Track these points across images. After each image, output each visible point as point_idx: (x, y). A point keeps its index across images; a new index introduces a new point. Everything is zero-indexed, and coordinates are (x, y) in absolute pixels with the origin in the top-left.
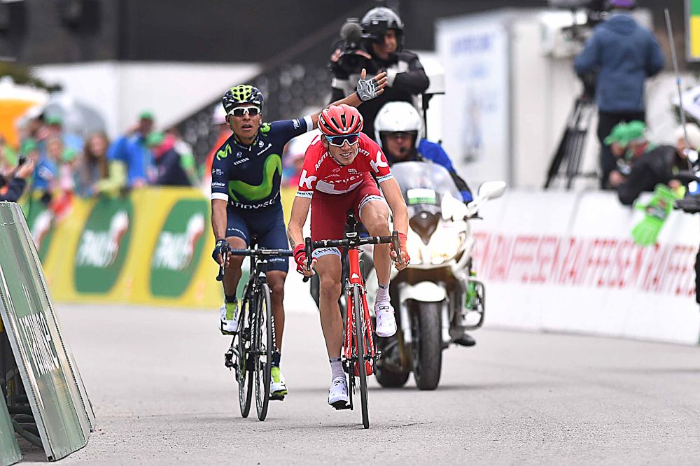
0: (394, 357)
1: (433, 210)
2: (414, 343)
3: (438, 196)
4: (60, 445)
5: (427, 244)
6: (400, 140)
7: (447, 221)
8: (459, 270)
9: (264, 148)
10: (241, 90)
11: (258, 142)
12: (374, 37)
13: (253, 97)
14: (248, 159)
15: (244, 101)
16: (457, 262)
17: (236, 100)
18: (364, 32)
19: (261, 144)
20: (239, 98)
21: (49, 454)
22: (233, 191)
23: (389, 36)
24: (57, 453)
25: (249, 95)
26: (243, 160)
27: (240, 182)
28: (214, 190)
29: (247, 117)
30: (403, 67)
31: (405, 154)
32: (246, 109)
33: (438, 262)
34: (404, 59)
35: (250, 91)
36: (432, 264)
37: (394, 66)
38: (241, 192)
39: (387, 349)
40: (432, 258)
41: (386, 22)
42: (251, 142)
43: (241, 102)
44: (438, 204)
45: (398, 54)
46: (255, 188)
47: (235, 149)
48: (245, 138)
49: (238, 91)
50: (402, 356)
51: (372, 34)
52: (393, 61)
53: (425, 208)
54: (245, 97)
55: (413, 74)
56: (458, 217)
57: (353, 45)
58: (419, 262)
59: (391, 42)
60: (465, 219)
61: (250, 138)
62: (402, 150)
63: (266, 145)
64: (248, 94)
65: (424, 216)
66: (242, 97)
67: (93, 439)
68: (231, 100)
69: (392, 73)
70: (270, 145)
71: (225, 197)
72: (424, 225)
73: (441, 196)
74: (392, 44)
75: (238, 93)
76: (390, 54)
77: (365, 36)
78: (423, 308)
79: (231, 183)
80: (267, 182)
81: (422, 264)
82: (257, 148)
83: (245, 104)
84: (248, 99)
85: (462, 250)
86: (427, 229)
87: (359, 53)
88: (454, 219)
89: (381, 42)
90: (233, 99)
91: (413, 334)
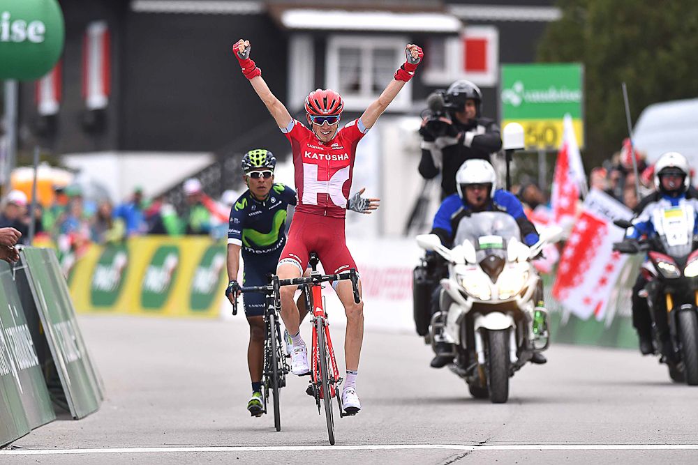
0: (475, 376)
1: (500, 253)
2: (486, 363)
3: (504, 241)
4: (81, 409)
5: (494, 283)
6: (476, 191)
7: (512, 262)
8: (523, 303)
9: (275, 204)
10: (258, 156)
11: (270, 199)
12: (456, 106)
13: (268, 163)
14: (260, 212)
15: (260, 166)
16: (522, 297)
17: (253, 165)
18: (446, 102)
19: (273, 200)
20: (255, 163)
21: (74, 415)
22: (246, 238)
23: (469, 105)
24: (79, 415)
25: (264, 161)
26: (257, 213)
27: (253, 231)
28: (231, 236)
29: (262, 179)
30: (481, 130)
31: (481, 202)
32: (261, 173)
33: (505, 297)
34: (482, 124)
35: (265, 157)
36: (499, 299)
37: (474, 130)
38: (253, 239)
39: (469, 369)
40: (499, 294)
41: (465, 94)
42: (264, 199)
43: (257, 166)
44: (505, 248)
45: (478, 120)
46: (264, 236)
47: (250, 202)
48: (260, 196)
49: (255, 156)
50: (480, 375)
51: (454, 103)
52: (472, 126)
53: (494, 252)
54: (261, 162)
55: (489, 136)
56: (523, 259)
57: (439, 113)
58: (489, 298)
59: (471, 110)
60: (528, 260)
61: (264, 196)
62: (479, 199)
63: (277, 202)
64: (263, 159)
65: (492, 259)
66: (258, 162)
67: (104, 406)
68: (248, 164)
69: (470, 136)
70: (280, 202)
71: (238, 242)
72: (493, 266)
73: (507, 241)
74: (472, 112)
75: (255, 158)
76: (470, 120)
77: (448, 105)
78: (492, 335)
79: (245, 231)
80: (275, 232)
81: (491, 299)
82: (270, 204)
83: (260, 169)
84: (263, 164)
85: (525, 287)
86: (495, 270)
87: (442, 119)
88: (518, 260)
89: (461, 109)
90: (250, 163)
91: (486, 356)
